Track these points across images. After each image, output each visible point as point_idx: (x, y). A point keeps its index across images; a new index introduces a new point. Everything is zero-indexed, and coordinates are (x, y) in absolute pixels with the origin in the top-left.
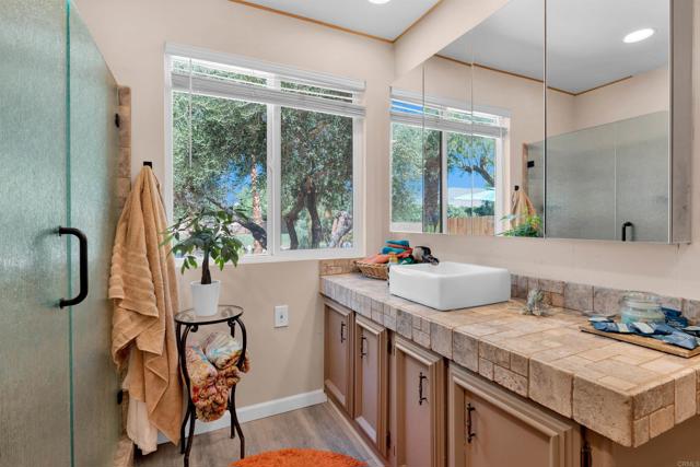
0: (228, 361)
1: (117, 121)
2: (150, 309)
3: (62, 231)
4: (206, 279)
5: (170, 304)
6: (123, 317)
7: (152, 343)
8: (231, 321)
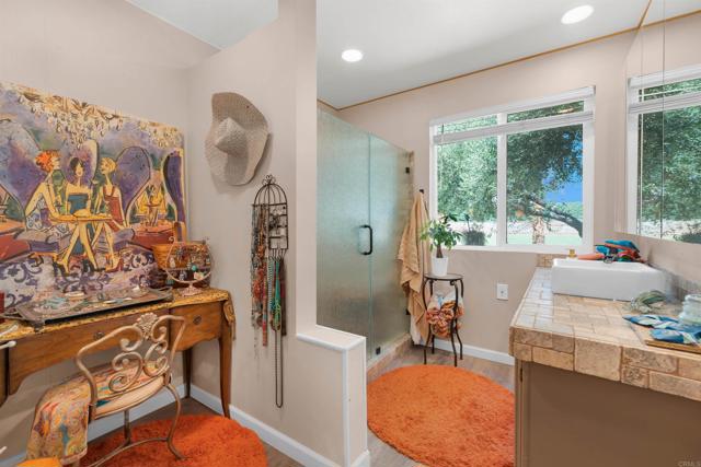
0: (447, 304)
1: (408, 170)
2: (415, 267)
3: (366, 227)
4: (439, 255)
5: (426, 263)
6: (405, 270)
7: (416, 286)
8: (452, 282)
